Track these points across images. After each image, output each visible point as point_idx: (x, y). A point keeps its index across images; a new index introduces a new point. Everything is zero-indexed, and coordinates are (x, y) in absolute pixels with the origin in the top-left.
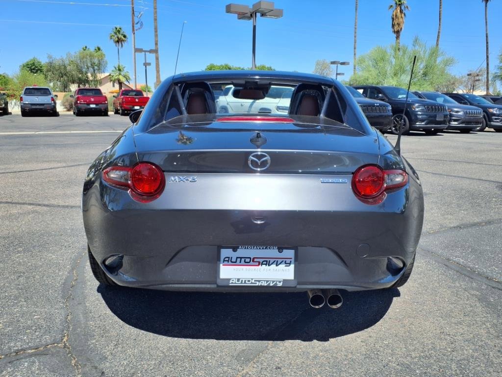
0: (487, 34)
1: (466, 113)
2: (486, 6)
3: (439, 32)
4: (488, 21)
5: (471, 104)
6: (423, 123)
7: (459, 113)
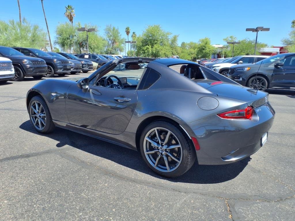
0: (45, 18)
1: (75, 64)
2: (42, 3)
3: (20, 14)
4: (44, 11)
5: (71, 59)
6: (61, 70)
7: (73, 64)
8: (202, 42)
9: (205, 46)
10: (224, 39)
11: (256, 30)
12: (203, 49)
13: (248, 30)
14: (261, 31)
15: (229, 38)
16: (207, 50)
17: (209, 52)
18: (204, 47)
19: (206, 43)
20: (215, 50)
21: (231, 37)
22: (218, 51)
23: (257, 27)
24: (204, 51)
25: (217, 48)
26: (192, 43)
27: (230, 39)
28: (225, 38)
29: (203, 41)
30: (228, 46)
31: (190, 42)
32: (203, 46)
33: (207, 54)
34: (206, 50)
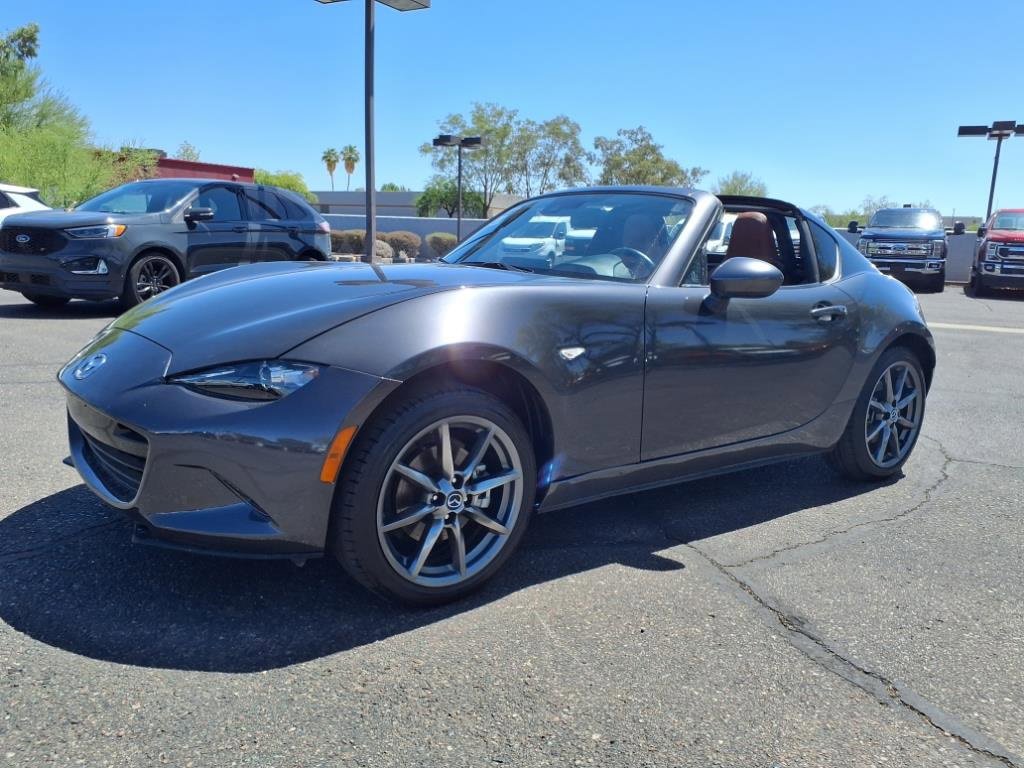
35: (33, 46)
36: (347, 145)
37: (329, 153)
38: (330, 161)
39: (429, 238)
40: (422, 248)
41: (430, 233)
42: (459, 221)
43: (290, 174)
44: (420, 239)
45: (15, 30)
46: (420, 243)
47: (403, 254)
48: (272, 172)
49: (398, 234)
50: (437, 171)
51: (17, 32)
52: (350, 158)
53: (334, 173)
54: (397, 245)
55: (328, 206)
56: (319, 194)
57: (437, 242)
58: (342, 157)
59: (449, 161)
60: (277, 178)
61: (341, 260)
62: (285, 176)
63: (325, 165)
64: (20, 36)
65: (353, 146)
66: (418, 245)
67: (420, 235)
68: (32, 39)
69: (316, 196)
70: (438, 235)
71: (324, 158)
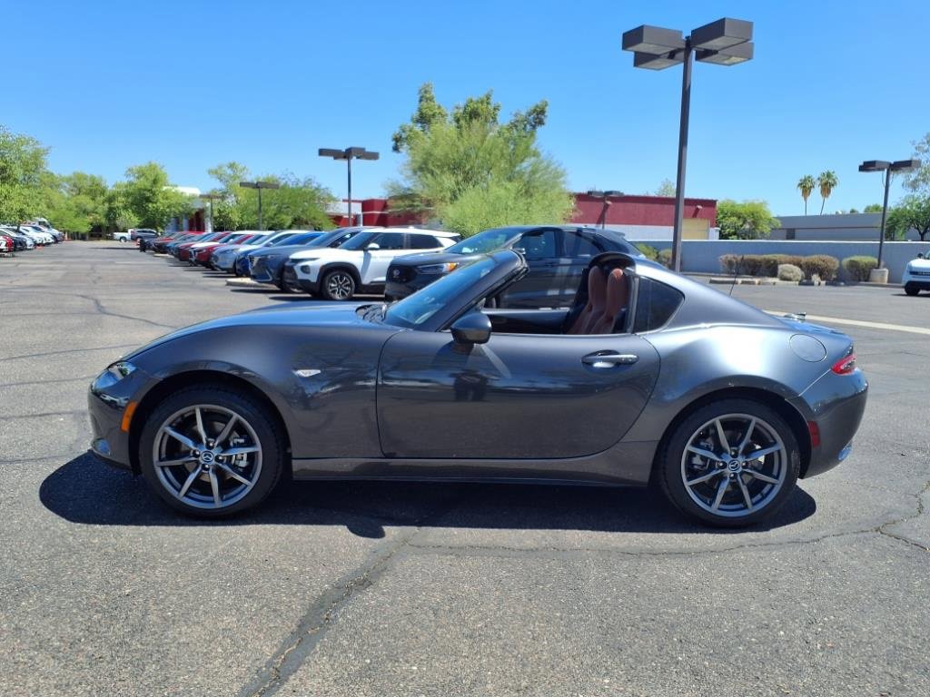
8: (138, 178)
9: (154, 189)
10: (210, 172)
11: (347, 155)
12: (148, 200)
13: (322, 152)
14: (358, 158)
15: (225, 168)
16: (161, 204)
17: (168, 210)
18: (148, 194)
19: (155, 182)
20: (187, 204)
21: (232, 166)
22: (197, 206)
23: (348, 147)
24: (150, 205)
25: (189, 199)
26: (80, 177)
27: (229, 171)
28: (214, 166)
29: (141, 174)
30: (225, 193)
31: (74, 174)
32: (145, 190)
33: (163, 215)
34: (158, 204)
35: (543, 117)
36: (825, 171)
37: (805, 180)
38: (805, 188)
39: (846, 261)
40: (839, 271)
41: (847, 257)
42: (881, 244)
43: (756, 202)
44: (838, 262)
45: (531, 107)
46: (837, 265)
47: (816, 278)
48: (739, 202)
49: (814, 258)
50: (909, 192)
51: (533, 109)
52: (826, 184)
53: (808, 199)
54: (810, 270)
55: (794, 230)
56: (782, 219)
57: (853, 265)
58: (818, 183)
59: (924, 181)
60: (743, 206)
61: (743, 283)
62: (752, 204)
63: (800, 191)
64: (535, 111)
65: (831, 172)
66: (835, 268)
67: (838, 258)
68: (542, 112)
69: (779, 221)
70: (856, 258)
71: (800, 185)
